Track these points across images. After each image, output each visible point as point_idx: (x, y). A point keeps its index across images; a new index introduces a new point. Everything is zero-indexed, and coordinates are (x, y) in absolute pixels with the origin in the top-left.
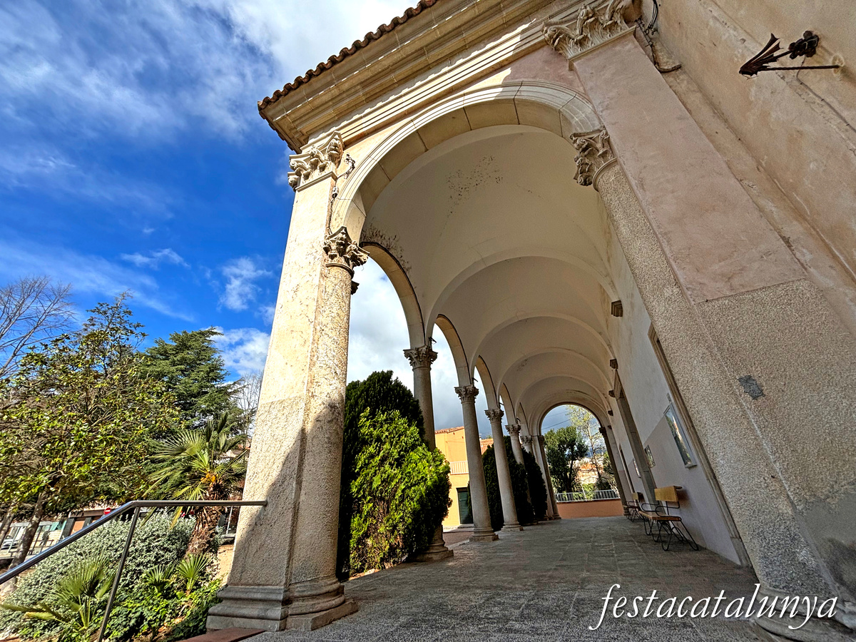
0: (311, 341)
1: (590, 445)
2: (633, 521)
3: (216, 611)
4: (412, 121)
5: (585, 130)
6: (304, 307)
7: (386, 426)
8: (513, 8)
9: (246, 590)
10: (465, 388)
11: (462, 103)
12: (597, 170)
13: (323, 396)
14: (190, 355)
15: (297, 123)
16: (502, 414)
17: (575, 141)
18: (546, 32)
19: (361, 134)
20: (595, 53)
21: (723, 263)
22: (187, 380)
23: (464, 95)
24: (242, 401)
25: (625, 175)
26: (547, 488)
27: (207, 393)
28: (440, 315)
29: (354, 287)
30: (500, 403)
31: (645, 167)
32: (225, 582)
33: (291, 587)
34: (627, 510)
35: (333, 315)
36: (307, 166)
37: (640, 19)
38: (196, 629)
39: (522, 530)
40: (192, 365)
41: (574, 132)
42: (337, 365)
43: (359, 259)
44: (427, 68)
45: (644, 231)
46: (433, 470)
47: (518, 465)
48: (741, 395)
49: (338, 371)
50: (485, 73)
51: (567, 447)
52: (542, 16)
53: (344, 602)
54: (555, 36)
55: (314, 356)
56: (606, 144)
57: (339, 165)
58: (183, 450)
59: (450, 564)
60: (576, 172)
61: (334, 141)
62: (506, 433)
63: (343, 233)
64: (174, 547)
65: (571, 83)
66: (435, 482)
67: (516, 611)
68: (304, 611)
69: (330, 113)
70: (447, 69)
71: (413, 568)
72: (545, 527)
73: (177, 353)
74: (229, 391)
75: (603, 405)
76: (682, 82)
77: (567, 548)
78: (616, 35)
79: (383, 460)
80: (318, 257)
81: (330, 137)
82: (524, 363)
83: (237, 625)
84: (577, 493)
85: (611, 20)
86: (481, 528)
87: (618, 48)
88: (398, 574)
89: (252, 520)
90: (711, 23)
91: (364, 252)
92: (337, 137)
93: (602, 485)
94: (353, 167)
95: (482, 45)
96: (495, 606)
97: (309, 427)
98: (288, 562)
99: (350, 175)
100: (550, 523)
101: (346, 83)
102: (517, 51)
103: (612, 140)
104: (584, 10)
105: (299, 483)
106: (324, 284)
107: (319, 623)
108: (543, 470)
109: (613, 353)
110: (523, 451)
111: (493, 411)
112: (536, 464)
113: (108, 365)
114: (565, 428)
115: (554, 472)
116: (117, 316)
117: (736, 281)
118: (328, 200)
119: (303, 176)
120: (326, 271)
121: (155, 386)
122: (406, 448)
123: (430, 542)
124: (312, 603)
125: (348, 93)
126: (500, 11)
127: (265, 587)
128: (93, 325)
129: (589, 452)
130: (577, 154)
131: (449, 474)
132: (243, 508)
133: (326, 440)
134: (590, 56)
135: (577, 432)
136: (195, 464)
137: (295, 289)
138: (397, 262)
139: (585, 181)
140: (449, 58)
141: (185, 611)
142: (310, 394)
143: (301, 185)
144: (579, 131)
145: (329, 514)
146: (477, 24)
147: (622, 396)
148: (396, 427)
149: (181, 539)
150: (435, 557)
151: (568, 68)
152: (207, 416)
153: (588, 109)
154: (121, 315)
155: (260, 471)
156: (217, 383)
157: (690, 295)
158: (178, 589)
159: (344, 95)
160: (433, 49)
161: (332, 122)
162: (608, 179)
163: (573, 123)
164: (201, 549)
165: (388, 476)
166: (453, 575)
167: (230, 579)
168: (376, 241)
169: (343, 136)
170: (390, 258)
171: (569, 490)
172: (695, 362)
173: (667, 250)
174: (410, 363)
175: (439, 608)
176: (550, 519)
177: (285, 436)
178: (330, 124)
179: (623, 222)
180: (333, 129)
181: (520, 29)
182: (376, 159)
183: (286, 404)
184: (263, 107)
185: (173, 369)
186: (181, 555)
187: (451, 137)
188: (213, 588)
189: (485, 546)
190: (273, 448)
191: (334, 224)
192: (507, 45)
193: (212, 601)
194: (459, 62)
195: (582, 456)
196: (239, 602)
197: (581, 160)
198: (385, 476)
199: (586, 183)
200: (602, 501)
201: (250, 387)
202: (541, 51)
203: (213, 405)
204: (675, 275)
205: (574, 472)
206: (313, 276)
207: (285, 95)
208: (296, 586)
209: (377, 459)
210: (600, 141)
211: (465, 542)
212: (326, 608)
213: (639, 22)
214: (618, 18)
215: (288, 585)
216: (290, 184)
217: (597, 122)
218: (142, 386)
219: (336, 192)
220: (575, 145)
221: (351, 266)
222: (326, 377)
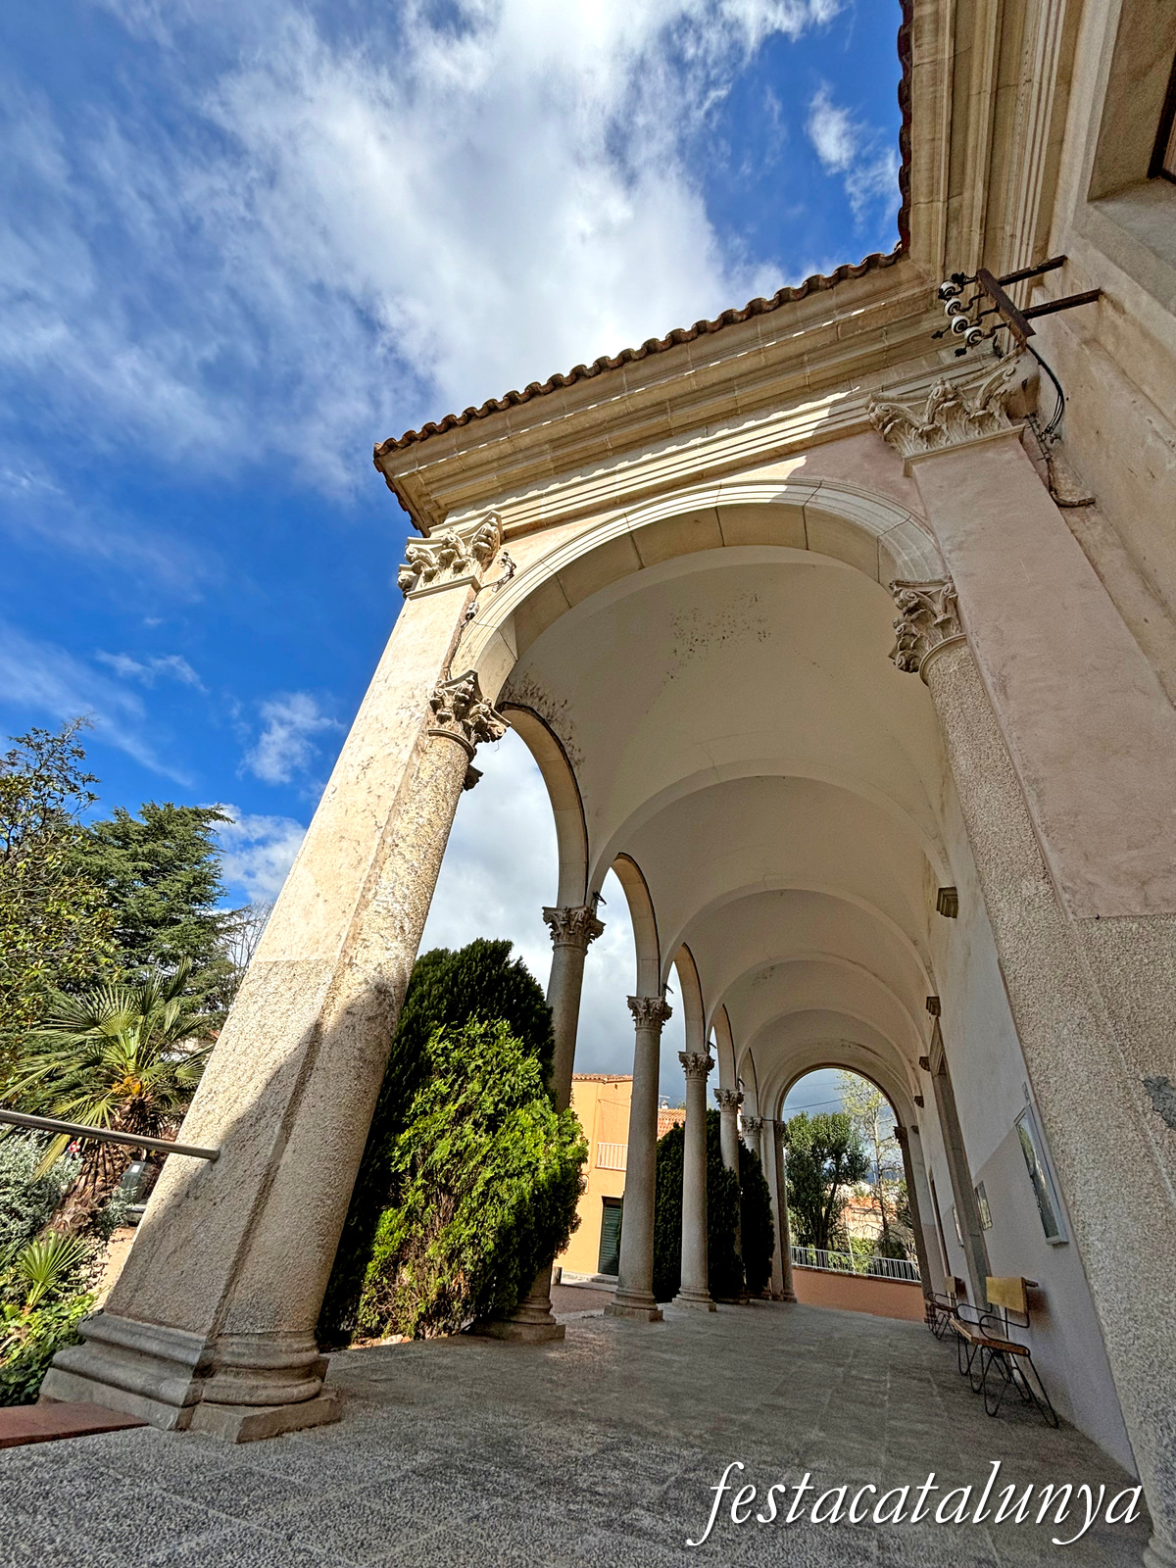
0: (371, 861)
1: (873, 1158)
2: (939, 1337)
3: (66, 1361)
4: (625, 515)
5: (917, 578)
6: (372, 799)
7: (483, 1047)
8: (823, 365)
9: (134, 1329)
10: (647, 1000)
11: (714, 500)
12: (928, 649)
13: (370, 968)
14: (166, 848)
15: (434, 486)
16: (710, 1064)
17: (897, 594)
18: (873, 410)
19: (536, 522)
20: (950, 456)
21: (1134, 853)
22: (147, 892)
23: (721, 487)
24: (239, 948)
25: (977, 666)
26: (776, 1230)
27: (177, 922)
28: (621, 855)
29: (471, 778)
30: (709, 1043)
31: (1013, 658)
32: (99, 1305)
33: (220, 1340)
34: (931, 1309)
35: (421, 820)
36: (434, 560)
37: (1034, 415)
38: (20, 1393)
39: (712, 1310)
40: (165, 869)
41: (899, 577)
42: (407, 915)
43: (490, 731)
44: (667, 435)
45: (999, 769)
46: (555, 1150)
47: (723, 1172)
48: (1145, 1114)
49: (407, 926)
50: (761, 457)
51: (829, 1154)
52: (872, 384)
53: (317, 1395)
54: (886, 419)
55: (369, 890)
56: (950, 608)
57: (488, 566)
58: (95, 1023)
59: (552, 1355)
60: (894, 645)
61: (487, 527)
62: (712, 1104)
63: (470, 682)
64: (30, 1211)
65: (904, 496)
66: (554, 1176)
67: (653, 1487)
68: (231, 1399)
69: (492, 479)
70: (699, 441)
71: (478, 1349)
72: (763, 1312)
73: (145, 840)
74: (220, 925)
75: (907, 1081)
76: (1093, 528)
77: (794, 1369)
78: (989, 434)
79: (463, 1113)
80: (418, 715)
81: (483, 518)
82: (768, 973)
83: (97, 1399)
84: (838, 1254)
85: (984, 409)
86: (630, 1289)
87: (990, 454)
88: (445, 1355)
89: (182, 1184)
90: (1150, 439)
91: (502, 721)
92: (494, 520)
93: (888, 1246)
94: (511, 575)
95: (765, 413)
96: (615, 1467)
97: (330, 1022)
98: (228, 1286)
99: (504, 587)
100: (772, 1307)
101: (526, 436)
102: (819, 432)
103: (961, 602)
104: (940, 388)
105: (287, 1127)
106: (418, 764)
107: (254, 1429)
108: (773, 1192)
109: (934, 984)
110: (739, 1145)
111: (695, 1055)
112: (762, 1177)
113: (15, 840)
114: (830, 1114)
115: (794, 1201)
116: (58, 755)
117: (1155, 890)
118: (456, 622)
119: (423, 575)
120: (426, 742)
121: (87, 894)
122: (511, 1098)
123: (523, 1296)
124: (254, 1383)
125: (528, 453)
126: (802, 365)
127: (172, 1330)
128: (13, 764)
129: (868, 1172)
130: (899, 615)
131: (583, 1166)
132: (172, 1157)
133: (357, 1053)
134: (941, 459)
135: (853, 1128)
136: (111, 1055)
137: (365, 764)
138: (561, 746)
139: (908, 663)
140: (706, 424)
141: (10, 1349)
142: (347, 961)
143: (418, 588)
144: (908, 578)
145: (329, 1202)
146: (759, 379)
147: (943, 1072)
148: (498, 1053)
149: (47, 1198)
150: (527, 1334)
151: (902, 473)
152: (167, 965)
153: (928, 543)
154: (66, 755)
155: (221, 1090)
156: (202, 907)
157: (1069, 901)
158: (12, 1298)
159: (520, 456)
160: (682, 405)
161: (493, 496)
162: (945, 667)
163: (899, 562)
164: (76, 1226)
165: (468, 1146)
166: (551, 1381)
167: (110, 1300)
168: (529, 704)
169: (503, 521)
170: (549, 737)
171: (822, 1245)
172: (1065, 1031)
173: (1035, 811)
174: (552, 934)
175: (502, 1448)
176: (775, 1298)
177: (283, 1030)
178: (487, 498)
179: (962, 747)
180: (491, 507)
181: (830, 399)
182: (552, 567)
183: (300, 971)
184: (381, 453)
185: (130, 865)
186: (36, 1229)
187: (685, 552)
188: (76, 1311)
189: (632, 1331)
190: (256, 1050)
191: (458, 663)
192: (806, 419)
193: (65, 1338)
194: (720, 434)
195: (855, 1179)
196: (115, 1351)
197: (905, 627)
198: (460, 1145)
199: (909, 667)
200: (885, 1280)
201: (258, 924)
202: (861, 438)
203: (183, 947)
204: (1045, 860)
205: (835, 1206)
206: (402, 746)
207: (423, 440)
208: (231, 1340)
209: (451, 1108)
210: (941, 600)
211: (595, 1313)
212: (276, 1400)
213: (1032, 419)
214: (995, 407)
215: (216, 1334)
216: (400, 585)
217: (940, 569)
218: (65, 888)
219: (473, 611)
220: (897, 600)
221: (473, 740)
222: (382, 933)
